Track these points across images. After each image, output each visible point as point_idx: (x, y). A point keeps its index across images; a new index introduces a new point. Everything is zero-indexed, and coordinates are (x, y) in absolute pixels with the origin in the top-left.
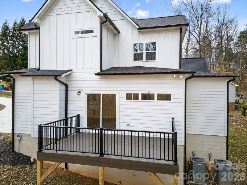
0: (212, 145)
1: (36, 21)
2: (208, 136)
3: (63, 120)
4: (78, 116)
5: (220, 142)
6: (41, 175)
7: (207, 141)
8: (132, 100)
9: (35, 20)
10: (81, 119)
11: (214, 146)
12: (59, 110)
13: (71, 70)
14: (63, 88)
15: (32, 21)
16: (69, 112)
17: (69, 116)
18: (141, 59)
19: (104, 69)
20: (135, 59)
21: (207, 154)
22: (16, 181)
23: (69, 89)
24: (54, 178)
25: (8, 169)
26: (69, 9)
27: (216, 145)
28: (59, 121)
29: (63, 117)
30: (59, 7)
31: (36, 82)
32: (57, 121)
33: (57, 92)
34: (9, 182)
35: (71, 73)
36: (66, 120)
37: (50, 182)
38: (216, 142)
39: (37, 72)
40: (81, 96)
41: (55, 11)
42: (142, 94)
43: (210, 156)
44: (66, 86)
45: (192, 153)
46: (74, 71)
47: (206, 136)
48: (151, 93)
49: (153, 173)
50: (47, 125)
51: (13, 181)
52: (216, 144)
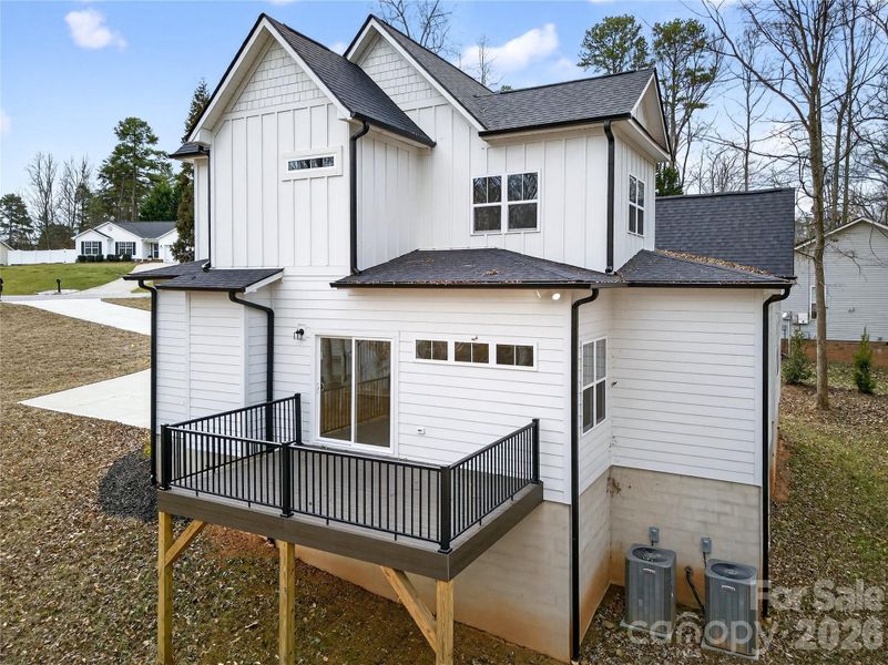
0: (713, 512)
1: (197, 140)
2: (701, 482)
3: (261, 406)
4: (297, 397)
5: (738, 505)
6: (167, 548)
7: (696, 498)
8: (432, 361)
9: (196, 137)
10: (303, 408)
11: (719, 514)
12: (246, 382)
13: (282, 270)
14: (260, 320)
15: (190, 140)
16: (277, 386)
17: (277, 397)
18: (496, 225)
19: (361, 267)
20: (479, 226)
21: (698, 541)
22: (141, 558)
23: (277, 322)
24: (231, 563)
25: (132, 528)
26: (278, 100)
27: (726, 514)
28: (246, 409)
29: (261, 398)
30: (251, 96)
31: (195, 303)
32: (240, 411)
33: (241, 333)
34: (128, 559)
35: (280, 279)
36: (270, 406)
37: (221, 572)
38: (726, 502)
39: (201, 274)
40: (304, 343)
41: (243, 106)
42: (456, 343)
43: (706, 547)
44: (270, 314)
45: (648, 532)
46: (287, 272)
47: (693, 482)
48: (480, 341)
49: (396, 571)
50: (181, 428)
51: (135, 560)
52: (727, 509)
